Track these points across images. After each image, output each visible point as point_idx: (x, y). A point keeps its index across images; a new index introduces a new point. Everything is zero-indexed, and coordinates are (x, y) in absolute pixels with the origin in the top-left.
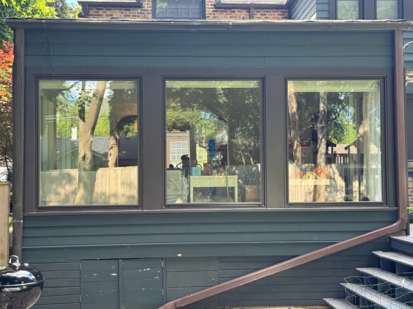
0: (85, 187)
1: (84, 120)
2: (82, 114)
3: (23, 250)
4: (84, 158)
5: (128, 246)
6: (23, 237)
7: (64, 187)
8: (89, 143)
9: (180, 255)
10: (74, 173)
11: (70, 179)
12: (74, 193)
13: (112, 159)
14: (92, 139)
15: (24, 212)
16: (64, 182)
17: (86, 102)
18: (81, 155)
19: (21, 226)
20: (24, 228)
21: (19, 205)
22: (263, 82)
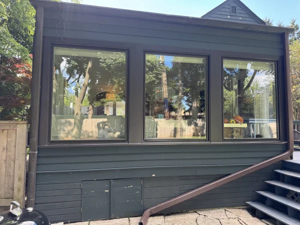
0: (78, 128)
1: (77, 97)
2: (77, 94)
3: (37, 174)
4: (77, 114)
5: (118, 170)
6: (37, 164)
7: (67, 128)
8: (80, 107)
9: (154, 175)
10: (72, 121)
11: (70, 123)
12: (72, 130)
14: (81, 105)
15: (38, 144)
16: (67, 125)
17: (79, 89)
18: (76, 113)
19: (36, 156)
20: (38, 157)
21: (35, 139)
22: (208, 58)
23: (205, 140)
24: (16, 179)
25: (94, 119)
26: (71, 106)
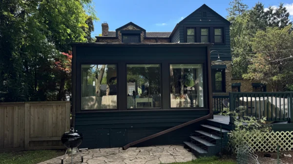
0: (98, 103)
1: (97, 79)
2: (97, 76)
4: (97, 92)
6: (76, 121)
7: (90, 103)
8: (99, 87)
9: (132, 127)
10: (94, 97)
11: (92, 100)
12: (94, 105)
13: (107, 93)
14: (100, 85)
15: (76, 112)
16: (90, 101)
17: (98, 72)
20: (76, 118)
21: (74, 109)
22: (161, 65)
23: (160, 109)
24: (66, 128)
25: (110, 96)
26: (94, 85)
